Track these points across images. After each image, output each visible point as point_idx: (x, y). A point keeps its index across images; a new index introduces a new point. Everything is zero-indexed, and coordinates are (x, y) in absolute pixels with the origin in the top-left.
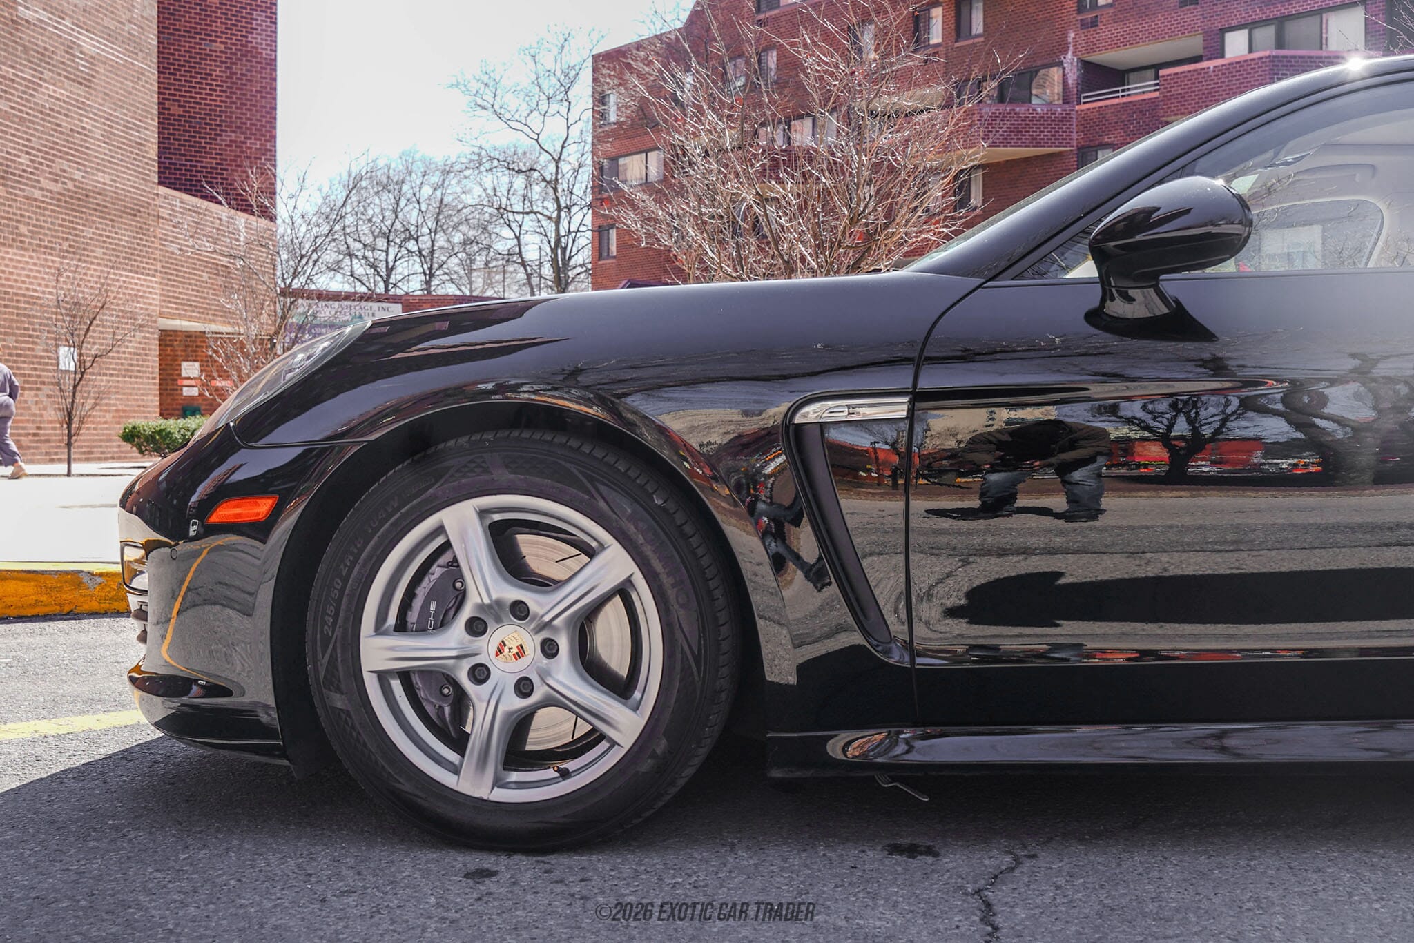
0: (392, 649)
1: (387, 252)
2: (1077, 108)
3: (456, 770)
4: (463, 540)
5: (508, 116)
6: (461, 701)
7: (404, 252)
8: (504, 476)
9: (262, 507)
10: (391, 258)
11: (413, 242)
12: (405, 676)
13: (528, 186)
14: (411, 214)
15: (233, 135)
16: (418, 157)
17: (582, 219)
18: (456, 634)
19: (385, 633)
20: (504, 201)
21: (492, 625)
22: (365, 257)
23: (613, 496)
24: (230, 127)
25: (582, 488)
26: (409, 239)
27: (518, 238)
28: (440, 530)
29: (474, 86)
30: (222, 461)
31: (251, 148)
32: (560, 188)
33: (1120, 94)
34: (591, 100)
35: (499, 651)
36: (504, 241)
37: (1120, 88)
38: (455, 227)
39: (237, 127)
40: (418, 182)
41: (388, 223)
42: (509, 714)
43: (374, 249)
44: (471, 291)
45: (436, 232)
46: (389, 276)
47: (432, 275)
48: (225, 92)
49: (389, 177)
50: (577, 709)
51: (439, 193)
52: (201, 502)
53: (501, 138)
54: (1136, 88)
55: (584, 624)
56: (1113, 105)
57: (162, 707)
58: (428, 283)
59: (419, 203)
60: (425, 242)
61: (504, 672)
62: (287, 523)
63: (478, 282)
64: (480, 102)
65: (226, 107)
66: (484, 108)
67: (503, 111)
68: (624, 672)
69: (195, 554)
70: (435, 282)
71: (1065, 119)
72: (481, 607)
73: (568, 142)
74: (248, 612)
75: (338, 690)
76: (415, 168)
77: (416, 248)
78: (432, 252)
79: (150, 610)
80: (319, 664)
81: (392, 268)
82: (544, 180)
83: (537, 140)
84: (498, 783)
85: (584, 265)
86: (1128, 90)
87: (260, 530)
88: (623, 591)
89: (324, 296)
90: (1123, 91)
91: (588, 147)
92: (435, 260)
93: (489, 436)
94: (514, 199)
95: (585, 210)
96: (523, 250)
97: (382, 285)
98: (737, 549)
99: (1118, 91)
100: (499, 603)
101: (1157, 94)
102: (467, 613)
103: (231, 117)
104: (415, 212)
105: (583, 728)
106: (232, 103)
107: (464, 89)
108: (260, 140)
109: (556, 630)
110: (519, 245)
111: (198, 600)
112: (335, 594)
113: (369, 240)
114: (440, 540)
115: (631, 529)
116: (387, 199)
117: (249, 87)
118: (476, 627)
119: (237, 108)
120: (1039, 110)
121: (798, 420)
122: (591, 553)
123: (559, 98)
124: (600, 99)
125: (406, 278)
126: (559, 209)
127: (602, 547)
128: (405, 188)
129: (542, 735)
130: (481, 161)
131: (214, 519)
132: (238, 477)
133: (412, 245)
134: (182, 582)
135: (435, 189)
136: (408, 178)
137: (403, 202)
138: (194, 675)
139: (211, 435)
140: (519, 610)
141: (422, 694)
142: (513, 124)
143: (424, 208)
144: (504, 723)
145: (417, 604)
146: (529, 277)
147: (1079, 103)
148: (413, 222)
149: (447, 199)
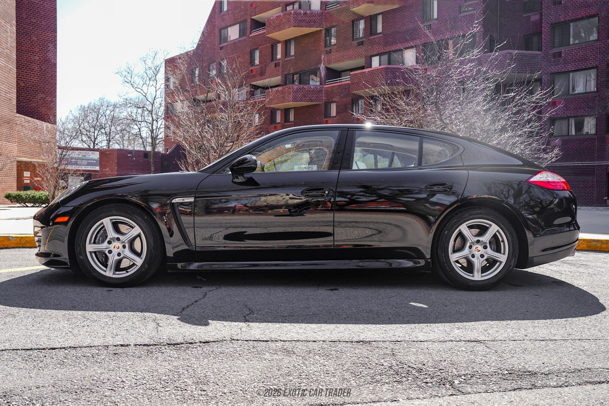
0: (92, 247)
1: (94, 133)
2: (325, 86)
3: (105, 271)
4: (107, 225)
5: (136, 86)
6: (107, 258)
7: (100, 133)
8: (115, 212)
9: (66, 219)
10: (96, 134)
11: (103, 129)
12: (95, 252)
13: (143, 111)
14: (103, 120)
15: (42, 95)
16: (105, 100)
17: (161, 123)
18: (106, 244)
19: (91, 244)
20: (135, 117)
21: (113, 242)
22: (87, 135)
23: (137, 217)
24: (41, 91)
25: (130, 215)
26: (102, 128)
27: (139, 129)
28: (102, 223)
29: (124, 73)
30: (57, 210)
31: (48, 100)
32: (153, 113)
33: (338, 81)
34: (164, 80)
35: (114, 247)
36: (135, 129)
37: (338, 79)
38: (119, 125)
39: (43, 92)
40: (105, 109)
41: (95, 123)
42: (116, 260)
43: (89, 132)
44: (124, 146)
45: (111, 126)
46: (95, 141)
47: (110, 141)
48: (39, 77)
49: (95, 107)
50: (130, 259)
51: (112, 113)
52: (52, 218)
53: (134, 95)
54: (344, 79)
55: (132, 242)
56: (336, 86)
57: (44, 260)
58: (108, 144)
59: (105, 116)
60: (108, 130)
61: (115, 251)
62: (71, 223)
63: (126, 143)
64: (126, 80)
65: (39, 83)
66: (128, 83)
67: (134, 84)
68: (140, 252)
69: (51, 229)
70: (111, 143)
71: (320, 91)
72: (111, 239)
73: (156, 98)
74: (63, 241)
75: (81, 255)
76: (104, 104)
77: (104, 132)
78: (110, 133)
79: (42, 240)
80: (77, 250)
81: (96, 138)
82: (148, 110)
83: (145, 96)
84: (114, 274)
85: (162, 138)
86: (342, 79)
87: (66, 223)
88: (139, 235)
89: (73, 149)
90: (340, 80)
91: (163, 99)
92: (111, 136)
93: (112, 205)
94: (138, 116)
95: (163, 120)
96: (141, 133)
97: (92, 144)
98: (161, 228)
99: (337, 80)
100: (114, 238)
101: (350, 81)
102: (108, 240)
103: (41, 87)
104: (104, 119)
105: (132, 263)
106: (41, 81)
107: (121, 74)
108: (51, 97)
109: (125, 243)
110: (140, 131)
111: (52, 239)
112: (81, 236)
113: (88, 129)
114: (102, 226)
115: (140, 223)
116: (94, 115)
117: (47, 75)
118: (110, 243)
119: (43, 84)
120: (312, 87)
121: (172, 202)
122: (133, 228)
123: (153, 79)
124: (167, 80)
125: (101, 142)
126: (153, 120)
127: (135, 227)
128: (101, 111)
129: (124, 264)
130: (127, 103)
131: (56, 221)
132: (60, 213)
133: (103, 131)
134: (48, 235)
135: (111, 112)
136: (102, 107)
137: (100, 116)
138: (51, 252)
139: (54, 205)
140: (118, 239)
141: (98, 256)
142: (138, 90)
143: (107, 118)
144: (115, 262)
145: (98, 238)
146: (143, 142)
147: (325, 85)
148: (104, 122)
149: (115, 115)
